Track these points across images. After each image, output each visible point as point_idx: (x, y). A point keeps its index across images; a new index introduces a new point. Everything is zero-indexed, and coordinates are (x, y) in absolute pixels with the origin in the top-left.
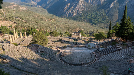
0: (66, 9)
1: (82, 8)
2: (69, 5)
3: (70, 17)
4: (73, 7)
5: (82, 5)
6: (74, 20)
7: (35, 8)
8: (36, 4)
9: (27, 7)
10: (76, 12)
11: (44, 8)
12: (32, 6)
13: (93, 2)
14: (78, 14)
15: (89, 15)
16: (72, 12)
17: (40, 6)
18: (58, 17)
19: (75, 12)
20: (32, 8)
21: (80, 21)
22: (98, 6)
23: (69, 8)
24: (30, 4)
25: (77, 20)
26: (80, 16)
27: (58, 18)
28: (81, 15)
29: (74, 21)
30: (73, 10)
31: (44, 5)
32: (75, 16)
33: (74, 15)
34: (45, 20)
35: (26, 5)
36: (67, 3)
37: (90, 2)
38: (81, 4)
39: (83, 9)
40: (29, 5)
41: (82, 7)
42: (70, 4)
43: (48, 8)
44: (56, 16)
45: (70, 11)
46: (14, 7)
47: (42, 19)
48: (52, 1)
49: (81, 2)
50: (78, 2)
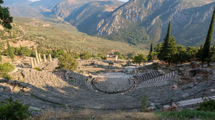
0: (99, 26)
1: (118, 26)
2: (103, 21)
3: (105, 35)
4: (107, 24)
5: (119, 21)
6: (110, 39)
7: (62, 24)
8: (62, 20)
9: (52, 23)
10: (111, 30)
11: (73, 25)
12: (58, 22)
13: (131, 18)
14: (113, 32)
15: (127, 33)
16: (106, 29)
17: (67, 23)
18: (89, 36)
20: (58, 24)
21: (116, 41)
22: (138, 23)
23: (103, 26)
24: (55, 20)
25: (112, 39)
26: (117, 35)
27: (89, 37)
28: (118, 33)
29: (109, 41)
30: (108, 27)
31: (73, 21)
33: (109, 34)
34: (75, 40)
35: (51, 21)
36: (100, 19)
37: (129, 18)
38: (117, 21)
39: (120, 27)
40: (54, 22)
41: (118, 24)
42: (105, 20)
43: (77, 24)
44: (88, 34)
45: (105, 28)
46: (36, 24)
47: (70, 39)
48: (82, 17)
49: (117, 19)
50: (114, 17)
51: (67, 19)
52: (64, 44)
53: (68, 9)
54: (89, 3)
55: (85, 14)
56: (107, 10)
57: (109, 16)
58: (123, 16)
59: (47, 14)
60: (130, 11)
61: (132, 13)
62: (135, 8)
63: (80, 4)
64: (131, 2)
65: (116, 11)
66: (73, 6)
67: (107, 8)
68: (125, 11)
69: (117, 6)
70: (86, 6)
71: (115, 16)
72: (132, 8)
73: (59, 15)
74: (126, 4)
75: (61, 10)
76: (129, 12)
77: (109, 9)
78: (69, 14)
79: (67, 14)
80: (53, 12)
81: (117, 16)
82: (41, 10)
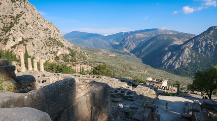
0: (165, 59)
1: (188, 59)
2: (170, 54)
3: (171, 69)
4: (175, 57)
5: (189, 55)
6: (176, 74)
7: (127, 56)
8: (128, 52)
9: (118, 54)
10: (179, 63)
11: (138, 56)
12: (123, 54)
13: (205, 51)
14: (181, 66)
15: (200, 69)
16: (173, 63)
17: (132, 55)
18: (153, 68)
19: (177, 63)
20: (123, 56)
21: (184, 76)
22: (214, 57)
23: (169, 59)
25: (180, 74)
26: (185, 70)
27: (153, 70)
28: (187, 68)
30: (175, 61)
31: (138, 53)
32: (177, 69)
33: (176, 68)
34: (136, 70)
35: (117, 52)
36: (167, 52)
37: (202, 51)
38: (187, 54)
39: (190, 61)
40: (120, 53)
41: (188, 57)
42: (172, 53)
43: (143, 56)
44: (152, 67)
45: (171, 61)
46: (104, 53)
48: (148, 50)
49: (187, 52)
50: (183, 50)
51: (133, 52)
52: (122, 72)
53: (134, 42)
54: (156, 37)
55: (151, 46)
56: (175, 43)
57: (178, 50)
58: (195, 49)
59: (115, 47)
60: (204, 44)
61: (206, 46)
62: (211, 40)
63: (147, 37)
64: (205, 34)
65: (186, 43)
66: (140, 39)
67: (176, 41)
68: (197, 43)
69: (187, 38)
70: (153, 39)
71: (185, 48)
72: (206, 40)
73: (126, 48)
74: (198, 36)
75: (128, 43)
76: (202, 44)
77: (178, 42)
78: (135, 46)
79: (133, 46)
80: (121, 45)
81: (187, 49)
82: (111, 42)
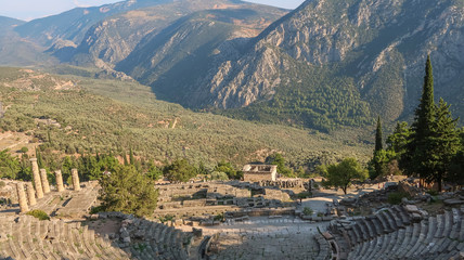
0: (218, 83)
1: (274, 78)
2: (228, 66)
3: (235, 108)
4: (241, 76)
5: (276, 65)
6: (250, 119)
7: (110, 81)
8: (110, 69)
9: (81, 79)
10: (253, 90)
11: (142, 80)
12: (97, 76)
13: (311, 53)
14: (260, 97)
15: (302, 99)
16: (238, 90)
17: (125, 76)
18: (190, 111)
19: (249, 91)
20: (97, 82)
21: (269, 122)
22: (331, 67)
23: (228, 80)
24: (89, 70)
25: (258, 119)
26: (270, 105)
27: (189, 115)
28: (273, 100)
29: (248, 124)
30: (243, 84)
31: (140, 71)
32: (251, 105)
33: (248, 102)
34: (147, 124)
35: (77, 73)
36: (221, 61)
37: (303, 53)
38: (271, 63)
39: (278, 81)
40: (86, 75)
41: (274, 72)
42: (234, 62)
43: (153, 80)
44: (185, 106)
45: (234, 87)
46: (35, 82)
47: (134, 122)
48: (167, 58)
49: (269, 58)
50: (260, 54)
51: (124, 66)
52: (115, 138)
53: (124, 37)
54: (186, 18)
55: (176, 48)
56: (238, 34)
57: (247, 52)
58: (287, 47)
59: (66, 55)
60: (307, 35)
61: (312, 40)
62: (321, 23)
63: (159, 20)
64: (308, 8)
65: (264, 35)
66: (141, 27)
67: (239, 28)
68: (290, 34)
69: (266, 20)
70: (178, 25)
71: (264, 49)
72: (311, 25)
73: (101, 56)
74: (292, 13)
75: (107, 42)
76: (302, 36)
77: (245, 32)
78: (128, 50)
79: (124, 50)
80: (84, 48)
81: (269, 50)
82: (49, 42)
